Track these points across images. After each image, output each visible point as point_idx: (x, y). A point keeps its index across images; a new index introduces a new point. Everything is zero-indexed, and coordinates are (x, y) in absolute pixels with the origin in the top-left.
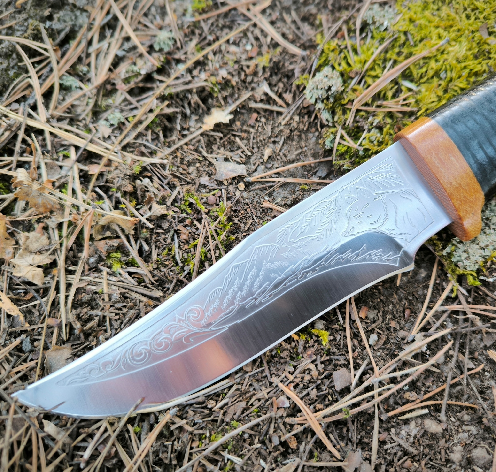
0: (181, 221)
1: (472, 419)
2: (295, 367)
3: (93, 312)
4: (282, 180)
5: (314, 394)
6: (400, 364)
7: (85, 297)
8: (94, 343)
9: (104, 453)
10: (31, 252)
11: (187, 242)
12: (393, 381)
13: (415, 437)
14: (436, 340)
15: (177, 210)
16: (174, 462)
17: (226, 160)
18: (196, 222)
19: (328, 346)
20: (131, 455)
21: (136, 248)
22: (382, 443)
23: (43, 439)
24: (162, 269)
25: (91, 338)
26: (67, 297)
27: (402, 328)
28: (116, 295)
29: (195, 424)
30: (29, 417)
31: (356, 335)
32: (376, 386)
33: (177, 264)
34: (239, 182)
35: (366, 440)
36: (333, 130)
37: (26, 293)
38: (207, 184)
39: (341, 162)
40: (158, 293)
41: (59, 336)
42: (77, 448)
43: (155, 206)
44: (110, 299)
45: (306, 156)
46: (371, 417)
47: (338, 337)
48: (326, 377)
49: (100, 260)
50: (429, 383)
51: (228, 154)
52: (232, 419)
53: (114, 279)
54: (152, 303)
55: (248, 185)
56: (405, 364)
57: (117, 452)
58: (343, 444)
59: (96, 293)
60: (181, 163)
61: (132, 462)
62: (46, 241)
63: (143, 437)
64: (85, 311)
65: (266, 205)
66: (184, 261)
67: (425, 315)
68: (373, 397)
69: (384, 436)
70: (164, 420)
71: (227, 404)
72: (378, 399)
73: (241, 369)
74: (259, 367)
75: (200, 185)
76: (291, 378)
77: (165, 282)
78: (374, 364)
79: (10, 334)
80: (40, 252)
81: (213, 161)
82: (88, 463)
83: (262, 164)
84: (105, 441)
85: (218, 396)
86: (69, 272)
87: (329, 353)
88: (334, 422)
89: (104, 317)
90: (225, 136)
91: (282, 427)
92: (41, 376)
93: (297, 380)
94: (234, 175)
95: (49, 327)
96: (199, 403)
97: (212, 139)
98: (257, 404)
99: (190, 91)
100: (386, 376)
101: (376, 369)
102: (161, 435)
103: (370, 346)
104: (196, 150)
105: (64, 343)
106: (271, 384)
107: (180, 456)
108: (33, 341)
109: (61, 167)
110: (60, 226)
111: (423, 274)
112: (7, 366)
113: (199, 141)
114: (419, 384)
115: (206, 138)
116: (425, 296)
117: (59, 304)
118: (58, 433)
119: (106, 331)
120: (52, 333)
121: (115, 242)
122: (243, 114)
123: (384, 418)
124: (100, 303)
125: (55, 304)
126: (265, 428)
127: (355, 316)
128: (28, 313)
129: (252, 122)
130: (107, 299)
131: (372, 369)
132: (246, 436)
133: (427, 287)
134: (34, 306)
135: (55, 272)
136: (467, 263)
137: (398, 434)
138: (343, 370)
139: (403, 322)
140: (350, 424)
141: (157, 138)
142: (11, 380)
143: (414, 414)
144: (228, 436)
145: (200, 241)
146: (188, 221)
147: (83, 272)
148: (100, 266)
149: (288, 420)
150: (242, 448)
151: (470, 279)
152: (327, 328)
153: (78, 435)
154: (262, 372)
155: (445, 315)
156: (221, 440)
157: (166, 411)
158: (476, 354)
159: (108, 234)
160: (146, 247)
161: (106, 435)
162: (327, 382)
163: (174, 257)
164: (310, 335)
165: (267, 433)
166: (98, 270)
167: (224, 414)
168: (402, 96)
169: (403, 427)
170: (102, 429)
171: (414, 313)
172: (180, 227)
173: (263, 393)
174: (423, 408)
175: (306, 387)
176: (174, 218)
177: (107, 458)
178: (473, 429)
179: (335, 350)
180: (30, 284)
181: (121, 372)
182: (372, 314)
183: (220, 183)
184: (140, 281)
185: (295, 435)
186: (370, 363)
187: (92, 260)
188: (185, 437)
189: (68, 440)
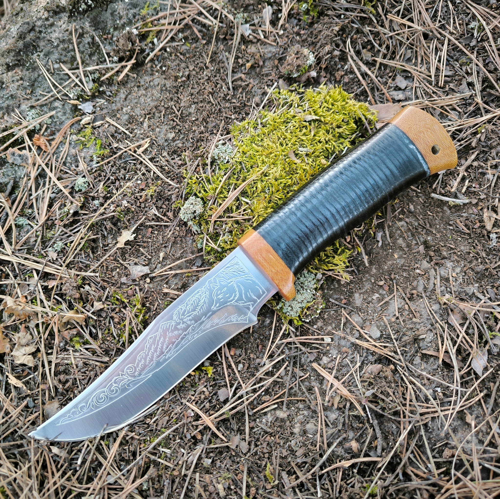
0: (113, 310)
1: (305, 407)
2: (195, 391)
3: (68, 377)
4: (173, 272)
5: (208, 405)
6: (258, 380)
7: (61, 368)
8: (72, 396)
9: (89, 459)
10: (22, 346)
11: (119, 323)
12: (254, 391)
13: (271, 422)
14: (279, 361)
15: (109, 303)
16: (131, 458)
17: (136, 264)
18: (122, 309)
19: (213, 376)
20: (106, 458)
21: (88, 332)
22: (251, 428)
23: (52, 457)
24: (106, 342)
25: (69, 393)
26: (50, 369)
27: (257, 358)
28: (81, 364)
29: (140, 434)
30: (42, 446)
31: (229, 366)
32: (245, 395)
33: (115, 338)
34: (146, 278)
35: (242, 428)
36: (202, 236)
37: (23, 371)
38: (125, 282)
39: (209, 257)
40: (106, 359)
41: (49, 394)
42: (73, 459)
43: (96, 304)
44: (77, 367)
45: (187, 253)
46: (244, 414)
47: (219, 369)
48: (214, 394)
49: (66, 343)
50: (276, 389)
51: (136, 260)
52: (162, 428)
53: (77, 354)
54: (103, 365)
55: (152, 279)
56: (261, 380)
57: (97, 458)
58: (228, 433)
59: (67, 364)
60: (107, 270)
61: (107, 462)
62: (30, 337)
63: (110, 447)
64: (62, 377)
65: (166, 291)
66: (119, 336)
67: (271, 347)
68: (243, 402)
69: (252, 424)
70: (121, 435)
71: (157, 419)
72: (246, 403)
73: (163, 397)
74: (173, 394)
75: (121, 283)
76: (193, 398)
77: (109, 351)
78: (242, 383)
79: (19, 399)
80: (28, 345)
81: (127, 266)
82: (80, 466)
83: (159, 263)
84: (89, 452)
85: (152, 415)
86: (48, 354)
87: (214, 380)
88: (221, 420)
89: (75, 379)
90: (132, 247)
91: (191, 428)
92: (44, 421)
93: (197, 399)
94: (142, 274)
95: (42, 390)
96: (141, 421)
97: (124, 250)
98: (175, 417)
99: (105, 219)
100: (249, 389)
101: (243, 385)
102: (121, 444)
103: (239, 371)
104: (115, 260)
105: (53, 398)
106: (182, 403)
107: (134, 454)
108: (34, 400)
109: (29, 285)
110: (37, 326)
111: (268, 321)
112: (21, 418)
113: (116, 253)
114: (270, 390)
115: (121, 251)
116: (270, 335)
117: (46, 374)
118: (61, 452)
119: (78, 387)
120: (45, 394)
121: (74, 332)
122: (142, 230)
123: (251, 414)
124: (72, 370)
125: (44, 376)
126: (181, 430)
127: (228, 355)
128: (27, 383)
129: (149, 234)
130: (75, 367)
131: (241, 386)
132: (171, 436)
133: (271, 329)
134: (30, 379)
135: (39, 355)
136: (292, 313)
137: (261, 422)
138: (223, 389)
139: (258, 353)
140: (231, 420)
141: (89, 255)
142: (26, 426)
143: (269, 409)
144: (160, 438)
145: (127, 322)
146: (117, 310)
147: (57, 353)
148: (67, 347)
149: (194, 423)
150: (169, 443)
151: (295, 322)
152: (211, 365)
153: (72, 451)
154: (176, 397)
155: (283, 346)
156: (157, 441)
157: (122, 429)
158: (305, 367)
159: (69, 326)
160: (94, 331)
161: (89, 449)
162: (215, 397)
163: (112, 334)
164: (202, 371)
165: (183, 432)
166: (66, 350)
167: (156, 426)
168: (243, 208)
169: (264, 417)
170: (86, 446)
171: (264, 347)
172: (113, 314)
173: (178, 409)
174: (274, 404)
175: (202, 402)
176: (108, 309)
177: (92, 462)
178: (306, 413)
179: (218, 377)
180: (24, 365)
181: (92, 410)
182: (238, 352)
183: (134, 281)
184: (94, 353)
185: (200, 431)
186: (239, 383)
187: (62, 344)
188: (135, 442)
189: (67, 455)
